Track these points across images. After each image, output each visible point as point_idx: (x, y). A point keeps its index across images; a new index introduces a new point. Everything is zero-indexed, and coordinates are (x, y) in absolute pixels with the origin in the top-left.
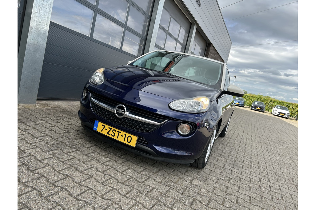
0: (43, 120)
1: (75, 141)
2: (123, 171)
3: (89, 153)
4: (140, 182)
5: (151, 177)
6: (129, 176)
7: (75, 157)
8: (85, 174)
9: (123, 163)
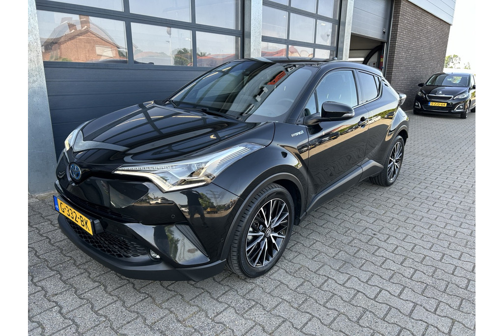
0: (49, 220)
1: (68, 255)
2: (102, 308)
3: (72, 278)
4: (113, 329)
5: (143, 315)
6: (106, 317)
7: (43, 288)
8: (33, 322)
9: (116, 289)
